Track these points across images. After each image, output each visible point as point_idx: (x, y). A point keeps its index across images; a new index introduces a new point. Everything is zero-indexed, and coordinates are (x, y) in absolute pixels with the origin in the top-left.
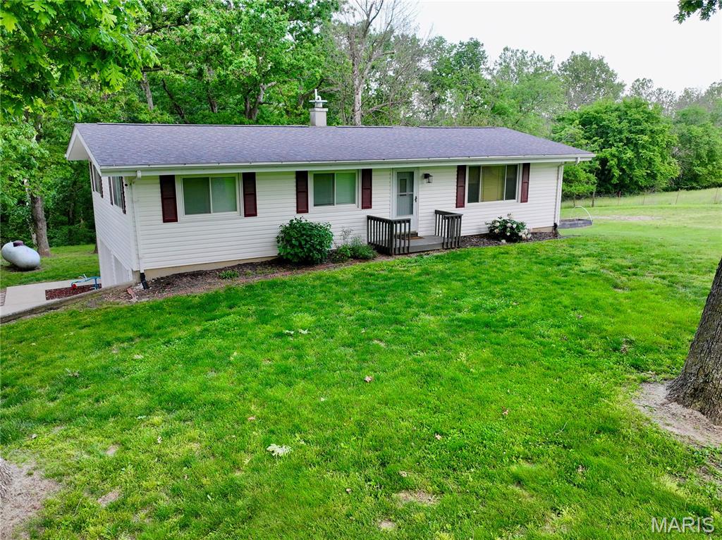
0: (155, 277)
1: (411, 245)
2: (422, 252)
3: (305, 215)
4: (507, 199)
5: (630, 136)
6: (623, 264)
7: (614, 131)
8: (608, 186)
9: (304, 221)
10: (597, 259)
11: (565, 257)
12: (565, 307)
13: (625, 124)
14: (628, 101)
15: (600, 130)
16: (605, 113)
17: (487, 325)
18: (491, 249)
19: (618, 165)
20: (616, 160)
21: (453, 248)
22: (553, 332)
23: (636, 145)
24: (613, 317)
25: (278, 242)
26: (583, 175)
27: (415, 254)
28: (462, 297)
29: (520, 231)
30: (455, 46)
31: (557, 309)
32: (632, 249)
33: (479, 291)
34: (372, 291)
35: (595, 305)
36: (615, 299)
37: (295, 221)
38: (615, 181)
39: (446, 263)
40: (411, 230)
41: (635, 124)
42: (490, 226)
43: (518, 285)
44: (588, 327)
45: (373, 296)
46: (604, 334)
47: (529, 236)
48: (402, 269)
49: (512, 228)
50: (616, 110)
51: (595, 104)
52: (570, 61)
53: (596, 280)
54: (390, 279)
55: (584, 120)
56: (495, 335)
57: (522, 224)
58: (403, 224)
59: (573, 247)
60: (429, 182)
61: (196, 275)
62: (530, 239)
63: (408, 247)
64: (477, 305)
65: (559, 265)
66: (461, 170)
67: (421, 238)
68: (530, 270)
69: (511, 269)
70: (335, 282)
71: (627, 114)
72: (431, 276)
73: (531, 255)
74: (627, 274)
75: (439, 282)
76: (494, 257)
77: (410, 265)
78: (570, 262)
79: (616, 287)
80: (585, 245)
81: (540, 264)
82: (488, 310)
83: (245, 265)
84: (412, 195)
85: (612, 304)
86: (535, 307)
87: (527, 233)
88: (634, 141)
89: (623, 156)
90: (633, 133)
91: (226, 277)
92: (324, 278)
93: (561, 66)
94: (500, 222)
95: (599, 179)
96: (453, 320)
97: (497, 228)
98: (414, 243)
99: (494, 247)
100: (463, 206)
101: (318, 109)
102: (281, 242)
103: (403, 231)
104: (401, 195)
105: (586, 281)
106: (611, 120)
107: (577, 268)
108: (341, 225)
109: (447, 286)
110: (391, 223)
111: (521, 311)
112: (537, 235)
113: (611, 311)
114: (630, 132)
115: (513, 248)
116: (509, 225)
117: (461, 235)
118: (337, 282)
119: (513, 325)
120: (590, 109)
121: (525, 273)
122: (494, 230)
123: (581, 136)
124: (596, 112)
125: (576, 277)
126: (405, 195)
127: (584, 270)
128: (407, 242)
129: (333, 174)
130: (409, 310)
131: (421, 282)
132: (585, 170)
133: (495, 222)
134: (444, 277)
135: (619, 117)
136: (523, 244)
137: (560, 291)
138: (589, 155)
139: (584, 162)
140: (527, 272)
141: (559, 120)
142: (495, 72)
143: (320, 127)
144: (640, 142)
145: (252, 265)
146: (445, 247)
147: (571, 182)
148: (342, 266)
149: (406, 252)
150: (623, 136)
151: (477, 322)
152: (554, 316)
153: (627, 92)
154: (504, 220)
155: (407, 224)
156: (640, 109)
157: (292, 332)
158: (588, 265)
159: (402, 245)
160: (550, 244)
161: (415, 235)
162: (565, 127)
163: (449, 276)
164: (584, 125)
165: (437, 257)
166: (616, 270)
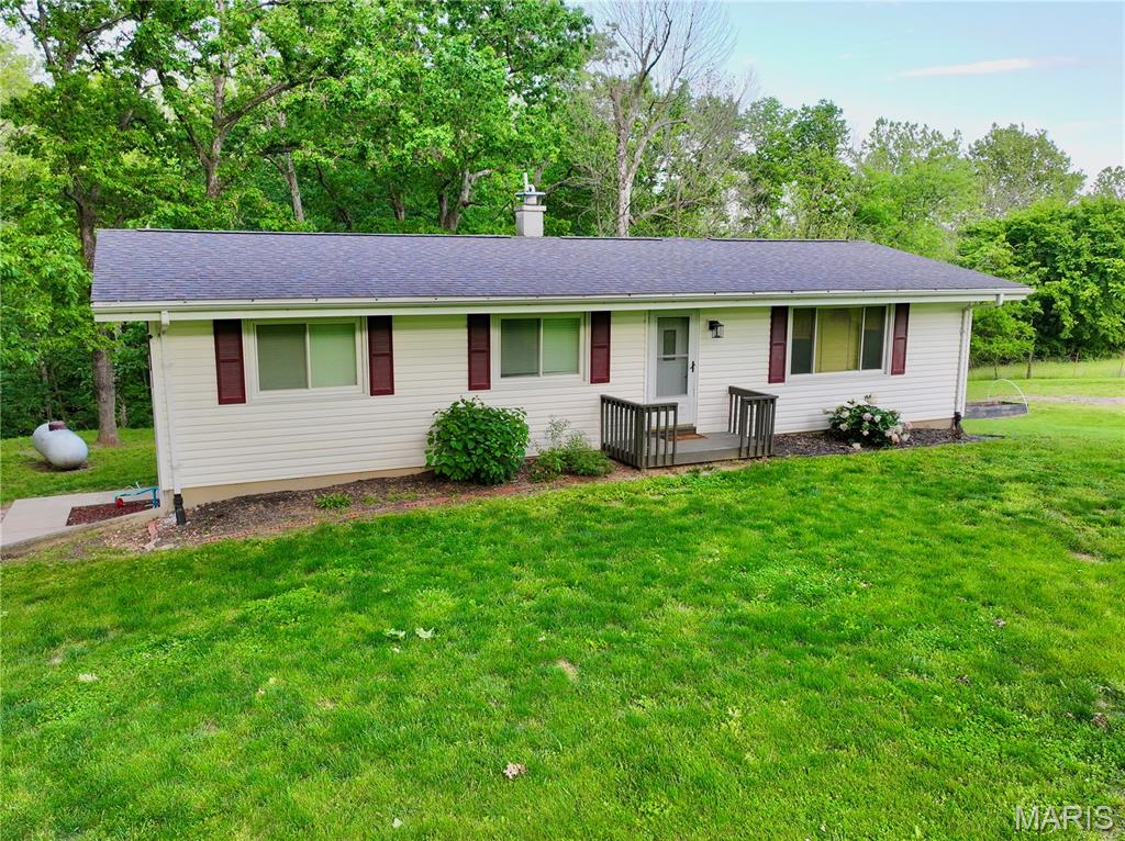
0: (202, 503)
1: (678, 451)
2: (698, 464)
3: (481, 394)
4: (866, 367)
5: (1094, 259)
6: (1090, 499)
7: (1065, 252)
8: (1055, 343)
9: (478, 406)
10: (1036, 486)
11: (973, 481)
12: (969, 597)
13: (1084, 241)
14: (1090, 203)
15: (1039, 251)
16: (1050, 221)
17: (800, 635)
18: (830, 462)
19: (1073, 309)
20: (1068, 299)
21: (758, 458)
22: (940, 659)
23: (1103, 275)
24: (1073, 627)
25: (430, 441)
26: (1011, 325)
27: (686, 468)
28: (758, 566)
29: (888, 428)
30: (795, 113)
31: (951, 602)
32: (1107, 466)
33: (793, 552)
34: (584, 545)
35: (1032, 595)
36: (1076, 580)
37: (461, 405)
38: (1066, 334)
39: (739, 489)
40: (679, 423)
41: (1103, 240)
42: (831, 416)
43: (875, 542)
44: (1016, 651)
45: (583, 556)
46: (1053, 670)
47: (905, 438)
48: (656, 498)
49: (872, 422)
50: (1070, 216)
51: (1031, 206)
52: (990, 138)
53: (1035, 535)
54: (625, 519)
55: (1012, 234)
56: (812, 661)
57: (892, 413)
58: (663, 414)
59: (989, 461)
60: (717, 337)
61: (276, 500)
62: (909, 442)
63: (673, 455)
64: (784, 587)
65: (960, 498)
66: (779, 314)
67: (701, 436)
68: (903, 508)
69: (863, 505)
70: (521, 523)
71: (1088, 223)
72: (704, 516)
73: (906, 475)
74: (1099, 521)
75: (717, 530)
76: (835, 478)
77: (670, 490)
78: (984, 491)
79: (1076, 547)
80: (1012, 457)
81: (923, 495)
82: (805, 597)
83: (370, 482)
84: (687, 358)
85: (1068, 594)
86: (904, 597)
87: (901, 431)
88: (1101, 269)
89: (1081, 292)
90: (1100, 254)
91: (324, 507)
92: (503, 514)
93: (974, 147)
94: (850, 410)
95: (1040, 331)
96: (729, 621)
97: (845, 420)
98: (684, 447)
99: (836, 457)
100: (781, 379)
101: (529, 208)
102: (435, 442)
103: (663, 424)
104: (665, 359)
105: (1013, 537)
106: (1062, 234)
107: (996, 505)
108: (548, 413)
109: (731, 540)
110: (639, 411)
111: (875, 603)
112: (922, 435)
113: (1067, 613)
114: (1094, 253)
115: (872, 459)
116: (867, 416)
117: (775, 433)
118: (525, 522)
119: (855, 639)
120: (1022, 215)
121: (891, 516)
122: (839, 424)
123: (1009, 261)
124: (1035, 220)
125: (994, 527)
126: (674, 359)
127: (1011, 510)
128: (670, 444)
129: (539, 320)
130: (647, 590)
131: (682, 529)
132: (1015, 316)
133: (842, 409)
134: (731, 518)
135: (1075, 229)
136: (894, 453)
137: (959, 559)
138: (1022, 290)
139: (1012, 302)
140: (896, 512)
141: (970, 234)
142: (864, 157)
143: (532, 238)
144: (1109, 270)
145: (381, 483)
146: (744, 455)
147: (990, 335)
148: (544, 488)
149: (668, 463)
150: (1081, 259)
151: (780, 629)
152: (944, 619)
153: (1088, 188)
154: (859, 407)
155: (671, 413)
156: (1112, 215)
157: (402, 634)
158: (1019, 499)
159: (662, 451)
160: (944, 453)
161: (690, 431)
162: (981, 246)
163: (739, 517)
164: (1013, 242)
165: (724, 477)
166: (1076, 513)
